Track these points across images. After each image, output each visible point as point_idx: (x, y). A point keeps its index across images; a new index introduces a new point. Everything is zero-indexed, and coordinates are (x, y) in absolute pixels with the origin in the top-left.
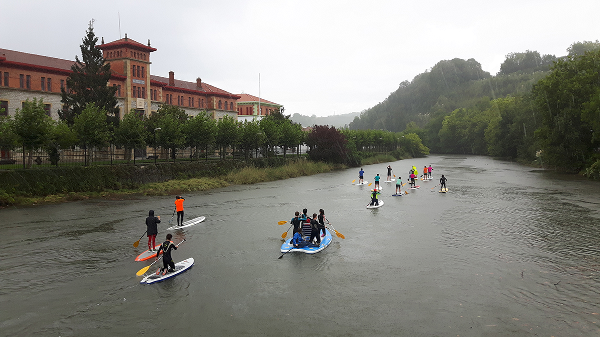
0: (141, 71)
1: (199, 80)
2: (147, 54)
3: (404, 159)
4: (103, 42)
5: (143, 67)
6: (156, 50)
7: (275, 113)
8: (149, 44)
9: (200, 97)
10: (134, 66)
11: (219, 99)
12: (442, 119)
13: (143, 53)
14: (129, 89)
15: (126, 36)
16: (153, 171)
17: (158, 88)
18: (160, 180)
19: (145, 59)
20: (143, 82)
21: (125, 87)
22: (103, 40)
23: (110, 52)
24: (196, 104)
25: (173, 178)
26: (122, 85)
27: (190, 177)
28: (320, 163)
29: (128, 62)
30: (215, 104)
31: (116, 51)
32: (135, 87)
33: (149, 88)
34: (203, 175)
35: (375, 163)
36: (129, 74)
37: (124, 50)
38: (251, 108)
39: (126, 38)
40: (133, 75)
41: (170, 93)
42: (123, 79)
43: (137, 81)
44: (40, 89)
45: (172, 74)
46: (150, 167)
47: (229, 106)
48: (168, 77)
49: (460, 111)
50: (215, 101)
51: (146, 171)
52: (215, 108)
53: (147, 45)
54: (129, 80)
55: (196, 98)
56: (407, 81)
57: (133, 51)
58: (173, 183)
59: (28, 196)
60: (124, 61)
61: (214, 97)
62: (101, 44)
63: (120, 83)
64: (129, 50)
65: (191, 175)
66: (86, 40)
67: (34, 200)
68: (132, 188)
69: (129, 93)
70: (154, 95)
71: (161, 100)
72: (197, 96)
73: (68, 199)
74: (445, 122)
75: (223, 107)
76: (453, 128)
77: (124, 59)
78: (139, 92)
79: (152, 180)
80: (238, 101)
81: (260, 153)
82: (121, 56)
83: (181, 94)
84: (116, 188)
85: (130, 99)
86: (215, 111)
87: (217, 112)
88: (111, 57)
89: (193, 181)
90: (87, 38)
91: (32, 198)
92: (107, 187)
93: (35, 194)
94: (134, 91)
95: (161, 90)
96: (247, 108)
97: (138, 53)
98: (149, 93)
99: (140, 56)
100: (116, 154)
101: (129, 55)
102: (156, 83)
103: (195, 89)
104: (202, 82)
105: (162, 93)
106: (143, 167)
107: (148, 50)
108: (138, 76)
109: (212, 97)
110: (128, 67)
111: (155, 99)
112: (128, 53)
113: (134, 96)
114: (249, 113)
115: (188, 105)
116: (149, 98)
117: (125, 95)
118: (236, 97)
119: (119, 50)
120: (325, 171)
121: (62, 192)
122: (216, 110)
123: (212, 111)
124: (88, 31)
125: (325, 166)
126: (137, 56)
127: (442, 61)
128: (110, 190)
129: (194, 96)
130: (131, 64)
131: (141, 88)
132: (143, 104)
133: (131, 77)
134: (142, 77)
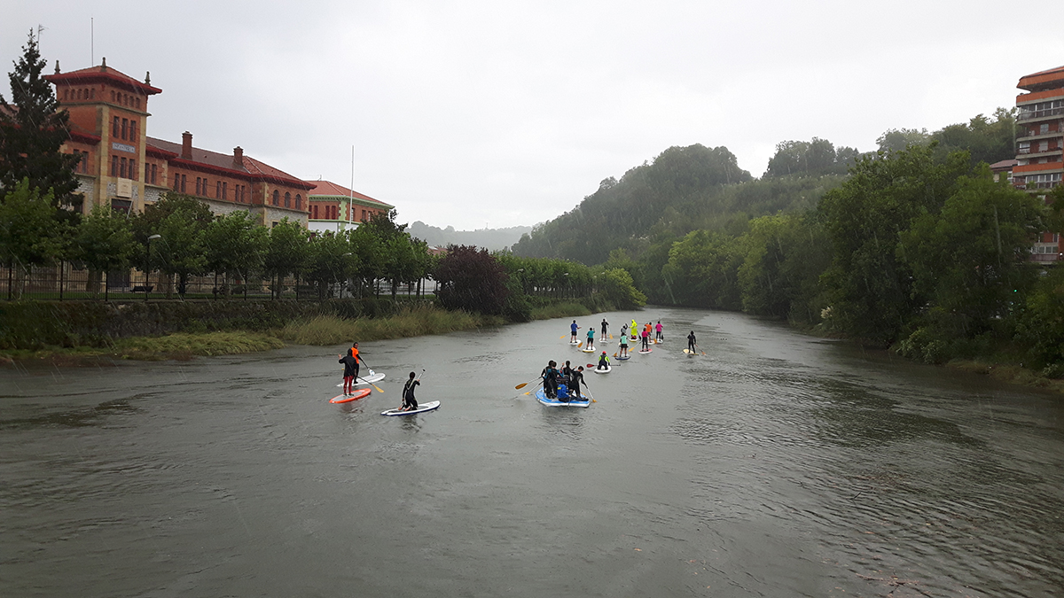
0: (129, 129)
1: (238, 151)
2: (144, 97)
3: (603, 311)
4: (57, 70)
5: (133, 122)
6: (160, 91)
7: (378, 218)
8: (148, 80)
9: (239, 182)
10: (116, 118)
11: (274, 187)
12: (670, 246)
13: (135, 96)
14: (105, 160)
15: (104, 62)
16: (142, 315)
17: (161, 162)
18: (154, 334)
19: (138, 107)
20: (132, 149)
21: (96, 157)
22: (57, 65)
23: (70, 89)
24: (231, 194)
25: (179, 330)
26: (90, 153)
27: (211, 329)
28: (458, 313)
29: (106, 111)
30: (267, 195)
31: (83, 87)
32: (115, 157)
33: (142, 160)
34: (235, 326)
35: (554, 316)
36: (106, 133)
37: (98, 87)
39: (104, 66)
40: (114, 136)
41: (181, 172)
42: (95, 142)
43: (120, 147)
45: (187, 137)
46: (137, 308)
47: (293, 202)
48: (180, 142)
49: (700, 235)
50: (267, 190)
51: (128, 314)
52: (266, 203)
53: (144, 82)
54: (104, 144)
55: (231, 183)
56: (612, 178)
57: (116, 90)
58: (177, 339)
60: (98, 107)
61: (266, 184)
62: (53, 72)
63: (87, 148)
64: (108, 89)
65: (214, 325)
66: (22, 63)
68: (100, 345)
69: (104, 168)
70: (152, 174)
71: (164, 184)
72: (232, 180)
74: (674, 252)
75: (282, 201)
76: (686, 264)
77: (99, 104)
78: (123, 167)
79: (139, 333)
80: (311, 194)
81: (348, 290)
82: (92, 97)
83: (202, 175)
84: (68, 345)
85: (104, 178)
86: (265, 209)
87: (270, 212)
88: (72, 98)
89: (217, 337)
90: (25, 60)
92: (51, 342)
94: (113, 165)
95: (165, 166)
96: (327, 207)
97: (125, 95)
98: (142, 170)
99: (129, 101)
100: (73, 281)
101: (108, 97)
102: (158, 152)
103: (229, 166)
104: (244, 155)
105: (166, 170)
106: (123, 306)
107: (147, 90)
108: (123, 138)
109: (260, 184)
110: (104, 119)
111: (152, 182)
112: (108, 93)
113: (113, 173)
114: (330, 217)
115: (215, 196)
116: (142, 179)
117: (96, 172)
118: (308, 186)
119: (89, 87)
120: (468, 330)
122: (267, 207)
123: (260, 210)
124: (27, 47)
125: (466, 318)
127: (672, 148)
128: (57, 348)
129: (226, 180)
130: (110, 114)
131: (128, 159)
132: (130, 190)
133: (110, 139)
134: (131, 139)
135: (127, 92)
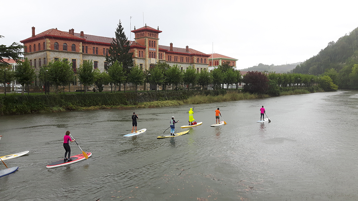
0: (153, 44)
1: (187, 47)
2: (157, 34)
3: (317, 92)
4: (135, 29)
5: (155, 42)
6: (161, 32)
8: (158, 29)
9: (187, 57)
10: (150, 41)
11: (197, 57)
13: (155, 34)
14: (147, 53)
15: (146, 25)
16: (147, 96)
17: (163, 53)
18: (150, 101)
19: (156, 37)
20: (155, 50)
21: (145, 53)
23: (138, 33)
24: (185, 60)
25: (157, 100)
26: (143, 52)
27: (166, 100)
28: (247, 93)
29: (147, 39)
30: (195, 60)
31: (141, 33)
32: (150, 52)
33: (158, 52)
34: (173, 99)
35: (291, 94)
36: (147, 46)
37: (145, 32)
38: (218, 62)
40: (150, 46)
41: (170, 55)
42: (144, 48)
43: (151, 49)
44: (103, 54)
45: (171, 44)
46: (145, 94)
47: (203, 61)
48: (169, 46)
50: (195, 58)
51: (143, 96)
52: (195, 62)
53: (157, 29)
54: (147, 49)
55: (185, 57)
56: (333, 41)
57: (150, 33)
59: (82, 107)
60: (145, 38)
61: (195, 56)
63: (143, 50)
64: (147, 33)
65: (167, 98)
66: (118, 29)
67: (84, 108)
69: (147, 56)
70: (161, 56)
71: (164, 59)
72: (185, 56)
73: (100, 109)
75: (200, 61)
78: (152, 55)
79: (146, 101)
80: (209, 58)
82: (143, 36)
83: (176, 55)
84: (126, 104)
85: (147, 59)
86: (195, 64)
88: (140, 36)
91: (84, 107)
92: (122, 103)
93: (85, 106)
94: (150, 54)
96: (216, 62)
97: (152, 34)
98: (158, 55)
99: (153, 36)
101: (147, 35)
102: (162, 50)
103: (185, 52)
104: (189, 48)
105: (165, 55)
106: (141, 94)
107: (158, 32)
108: (152, 46)
109: (193, 56)
110: (146, 42)
111: (161, 59)
112: (147, 34)
113: (150, 57)
114: (217, 65)
115: (180, 61)
116: (158, 58)
117: (145, 57)
118: (208, 56)
119: (142, 33)
120: (251, 99)
121: (98, 105)
123: (193, 64)
126: (151, 35)
129: (183, 56)
130: (148, 40)
131: (154, 53)
132: (154, 62)
133: (149, 47)
134: (154, 46)
135: (152, 33)
